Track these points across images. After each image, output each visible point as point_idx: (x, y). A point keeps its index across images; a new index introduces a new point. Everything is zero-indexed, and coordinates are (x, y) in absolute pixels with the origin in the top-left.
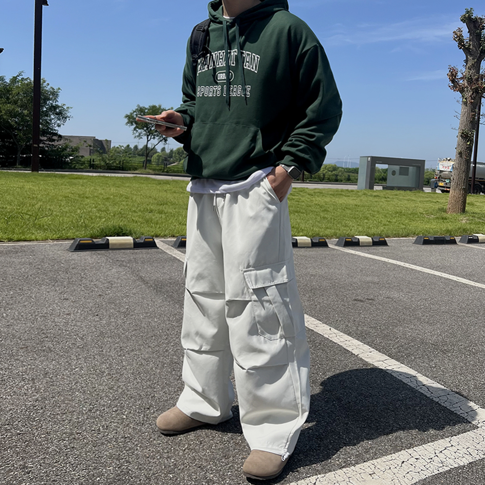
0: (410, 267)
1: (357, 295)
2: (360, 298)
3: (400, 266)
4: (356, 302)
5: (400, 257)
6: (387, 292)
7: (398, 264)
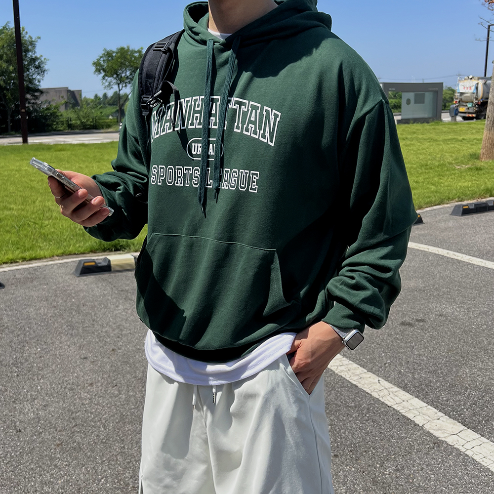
0: (456, 258)
1: (404, 315)
2: (407, 319)
3: (443, 257)
4: (404, 327)
5: (440, 239)
6: (438, 305)
7: (440, 253)
